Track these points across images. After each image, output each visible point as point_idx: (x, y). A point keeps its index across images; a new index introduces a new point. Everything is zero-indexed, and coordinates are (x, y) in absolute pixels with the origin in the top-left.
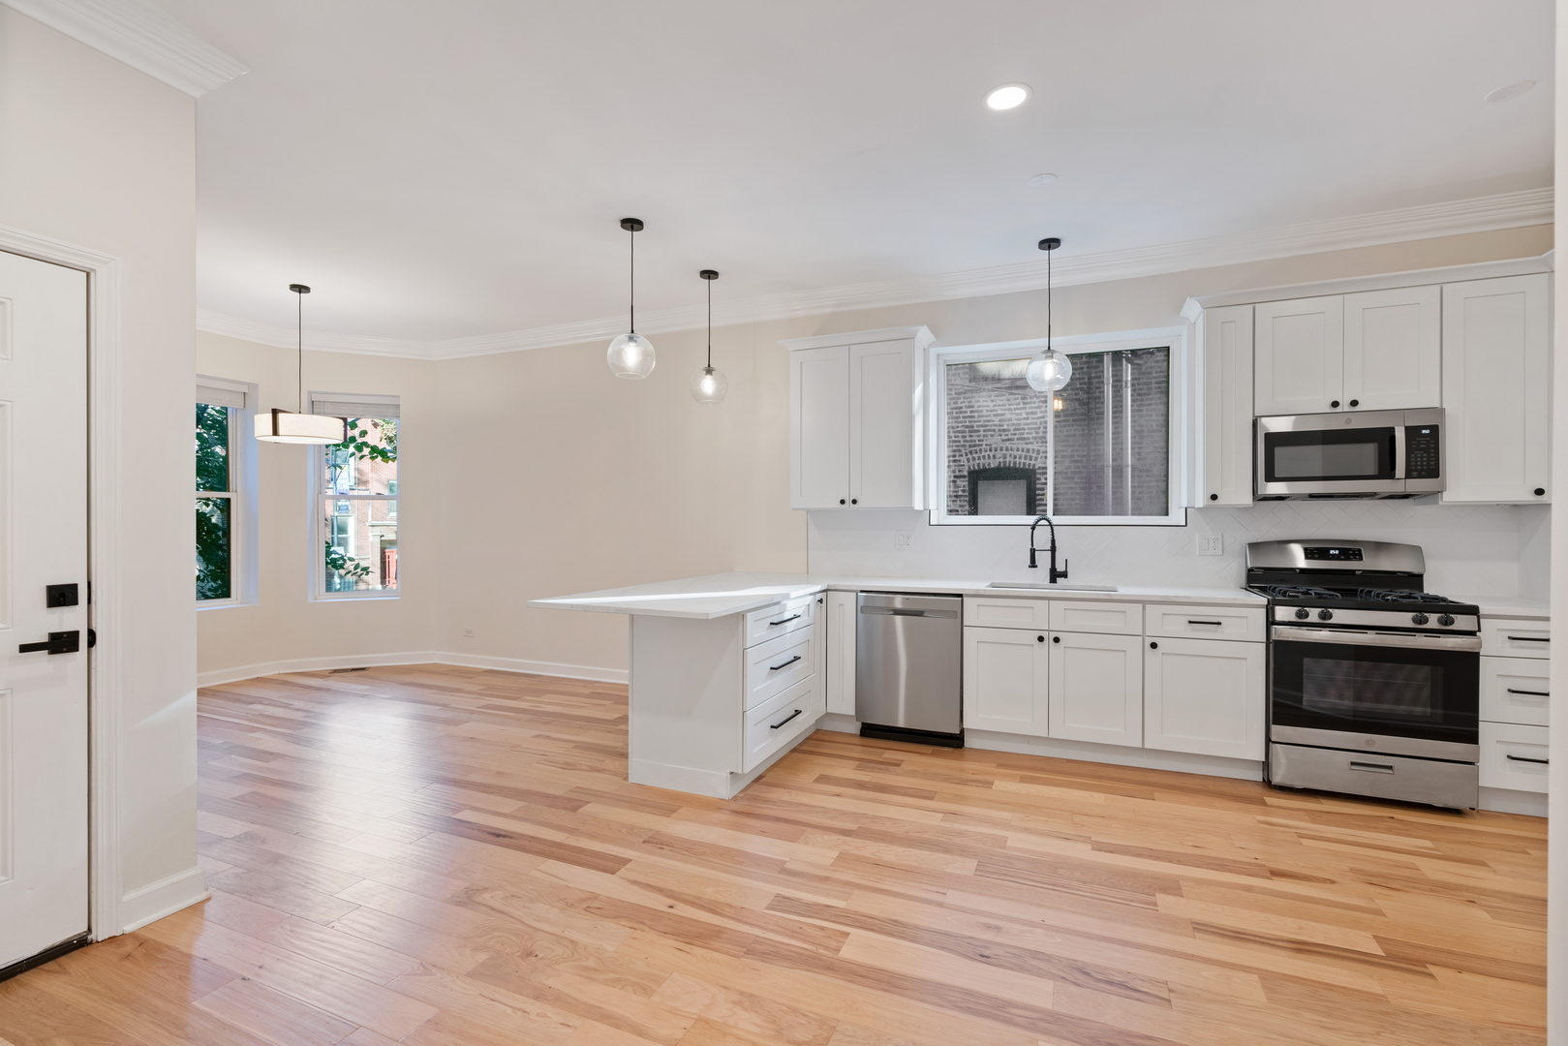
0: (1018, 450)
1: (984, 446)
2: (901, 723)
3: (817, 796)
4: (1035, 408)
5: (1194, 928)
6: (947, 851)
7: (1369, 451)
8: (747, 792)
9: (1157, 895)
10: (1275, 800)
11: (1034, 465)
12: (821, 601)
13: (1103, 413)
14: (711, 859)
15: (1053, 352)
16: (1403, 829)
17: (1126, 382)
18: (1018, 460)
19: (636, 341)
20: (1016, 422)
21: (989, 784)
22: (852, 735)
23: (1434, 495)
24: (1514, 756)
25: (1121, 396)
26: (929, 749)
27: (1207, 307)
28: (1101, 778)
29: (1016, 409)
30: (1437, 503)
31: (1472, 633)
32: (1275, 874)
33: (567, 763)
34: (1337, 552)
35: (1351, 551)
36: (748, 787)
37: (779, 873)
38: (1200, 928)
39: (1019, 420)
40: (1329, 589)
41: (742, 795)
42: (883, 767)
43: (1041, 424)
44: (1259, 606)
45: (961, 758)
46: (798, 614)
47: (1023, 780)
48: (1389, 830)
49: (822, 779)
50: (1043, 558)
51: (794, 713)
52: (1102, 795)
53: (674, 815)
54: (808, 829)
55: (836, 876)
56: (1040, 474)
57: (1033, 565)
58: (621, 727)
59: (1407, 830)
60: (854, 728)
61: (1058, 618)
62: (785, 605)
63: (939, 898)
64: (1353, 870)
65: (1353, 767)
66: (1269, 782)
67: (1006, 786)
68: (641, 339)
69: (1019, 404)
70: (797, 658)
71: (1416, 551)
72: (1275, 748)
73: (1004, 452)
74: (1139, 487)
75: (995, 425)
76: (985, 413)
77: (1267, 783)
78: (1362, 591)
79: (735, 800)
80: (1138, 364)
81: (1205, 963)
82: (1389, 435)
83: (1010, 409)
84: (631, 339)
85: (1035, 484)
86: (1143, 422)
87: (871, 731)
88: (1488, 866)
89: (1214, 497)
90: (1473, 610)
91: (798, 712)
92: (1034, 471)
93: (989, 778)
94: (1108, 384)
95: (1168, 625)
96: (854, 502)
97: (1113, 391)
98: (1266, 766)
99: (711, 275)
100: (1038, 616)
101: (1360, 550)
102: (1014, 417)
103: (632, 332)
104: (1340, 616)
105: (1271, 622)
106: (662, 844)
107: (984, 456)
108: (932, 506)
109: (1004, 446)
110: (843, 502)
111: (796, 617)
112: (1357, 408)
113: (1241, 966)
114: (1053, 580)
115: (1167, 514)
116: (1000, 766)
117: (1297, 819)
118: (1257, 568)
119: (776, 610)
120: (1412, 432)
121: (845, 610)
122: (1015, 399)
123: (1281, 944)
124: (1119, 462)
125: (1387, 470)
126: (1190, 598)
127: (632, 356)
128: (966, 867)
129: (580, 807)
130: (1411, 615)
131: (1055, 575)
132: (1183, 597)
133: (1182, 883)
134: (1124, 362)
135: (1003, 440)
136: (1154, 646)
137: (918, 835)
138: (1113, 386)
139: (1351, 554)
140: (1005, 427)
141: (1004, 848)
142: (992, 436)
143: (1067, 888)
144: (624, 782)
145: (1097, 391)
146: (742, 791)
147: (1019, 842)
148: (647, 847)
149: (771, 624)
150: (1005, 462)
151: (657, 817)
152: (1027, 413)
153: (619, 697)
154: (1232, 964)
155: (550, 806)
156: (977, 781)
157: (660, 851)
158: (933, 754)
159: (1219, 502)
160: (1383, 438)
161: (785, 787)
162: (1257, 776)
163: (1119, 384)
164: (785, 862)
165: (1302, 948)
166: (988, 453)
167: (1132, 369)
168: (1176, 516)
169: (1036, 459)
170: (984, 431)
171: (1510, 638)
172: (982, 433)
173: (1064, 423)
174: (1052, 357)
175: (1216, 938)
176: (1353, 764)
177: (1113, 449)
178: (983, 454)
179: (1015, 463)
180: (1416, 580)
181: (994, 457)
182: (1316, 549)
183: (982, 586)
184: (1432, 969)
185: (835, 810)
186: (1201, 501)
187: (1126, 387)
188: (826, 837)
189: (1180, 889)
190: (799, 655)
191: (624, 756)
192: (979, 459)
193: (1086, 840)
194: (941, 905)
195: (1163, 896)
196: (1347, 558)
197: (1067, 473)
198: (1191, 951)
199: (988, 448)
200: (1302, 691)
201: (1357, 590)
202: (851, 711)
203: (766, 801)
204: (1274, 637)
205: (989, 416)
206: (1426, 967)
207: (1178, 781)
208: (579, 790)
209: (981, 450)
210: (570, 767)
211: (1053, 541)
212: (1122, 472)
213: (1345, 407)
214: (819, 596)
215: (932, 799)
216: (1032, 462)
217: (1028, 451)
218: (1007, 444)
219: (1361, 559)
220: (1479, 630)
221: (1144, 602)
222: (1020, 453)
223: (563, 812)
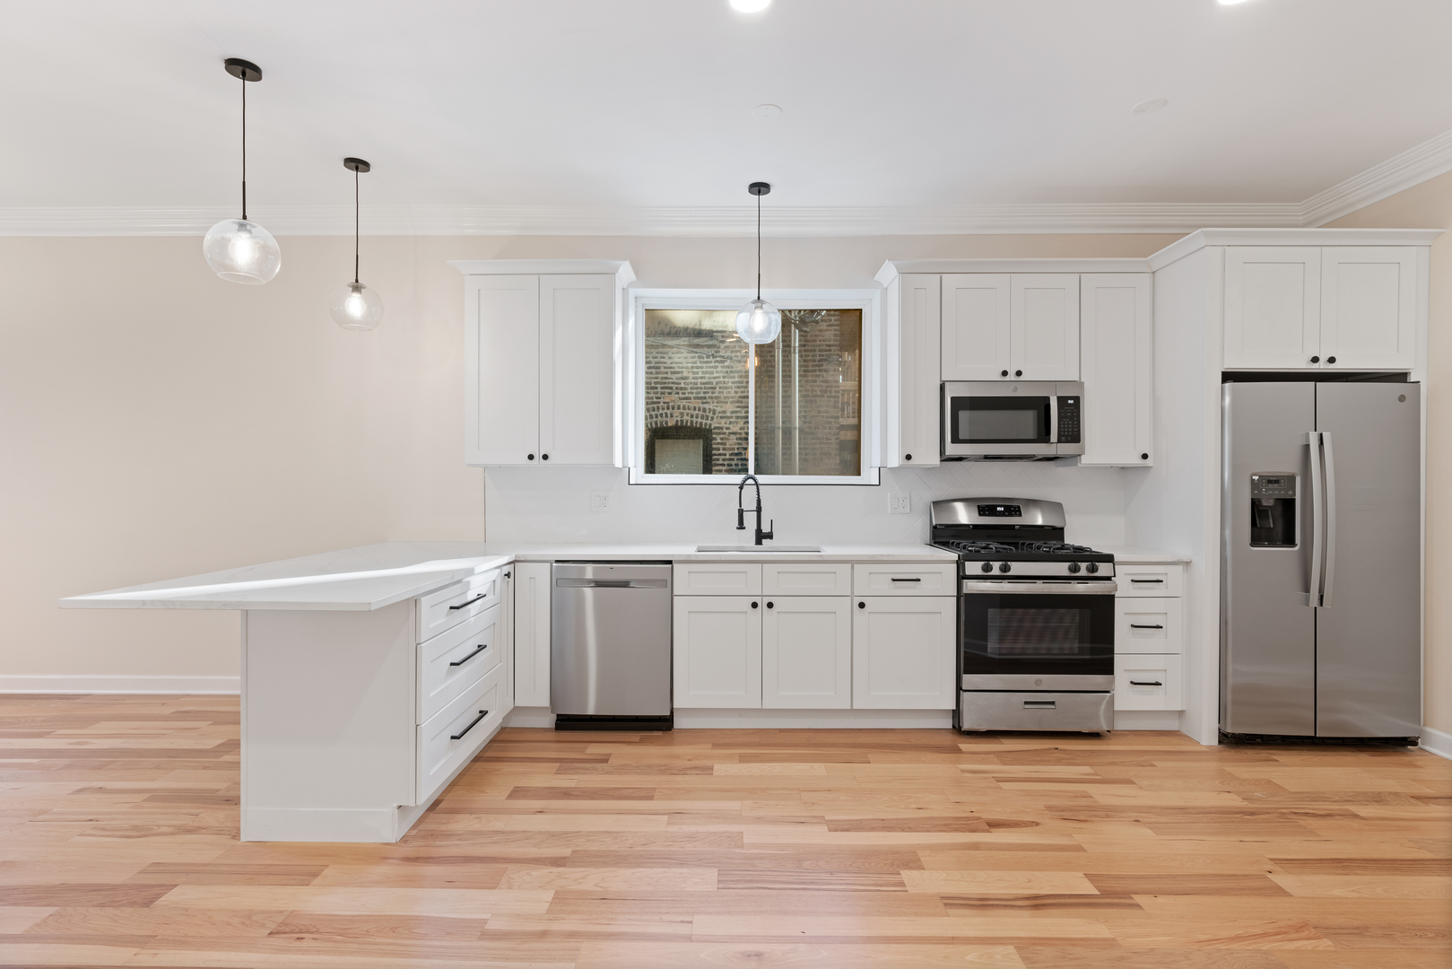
0: (695, 409)
1: (662, 404)
2: (591, 711)
3: (515, 817)
4: (712, 367)
5: (945, 904)
6: (682, 863)
7: (1029, 418)
8: (421, 827)
9: (901, 872)
10: (967, 746)
11: (710, 424)
12: (508, 575)
13: (774, 376)
14: (379, 940)
15: (763, 302)
16: (1068, 759)
17: (795, 348)
18: (694, 419)
19: (250, 232)
20: (693, 381)
21: (708, 770)
22: (545, 730)
23: (1076, 457)
24: (1135, 681)
25: (790, 361)
26: (635, 736)
27: (903, 272)
28: (816, 745)
29: (692, 367)
30: (1076, 465)
31: (1109, 579)
32: (993, 825)
33: (135, 828)
34: (1002, 509)
35: (1013, 509)
36: (421, 820)
37: (480, 939)
38: (952, 902)
39: (696, 378)
40: (1002, 544)
41: (414, 832)
42: (588, 765)
43: (717, 384)
44: (951, 562)
45: (670, 743)
46: (483, 593)
47: (744, 759)
48: (1059, 762)
49: (517, 793)
50: (750, 520)
51: (478, 715)
52: (822, 765)
53: (317, 881)
54: (511, 867)
55: (556, 927)
56: (716, 434)
57: (741, 526)
58: (227, 758)
59: (1071, 759)
60: (548, 721)
61: (772, 582)
62: (468, 583)
63: (684, 930)
64: (1049, 808)
65: (1027, 706)
66: (960, 728)
67: (727, 769)
68: (259, 230)
69: (695, 363)
70: (481, 648)
71: (1057, 507)
72: (965, 696)
73: (681, 410)
74: (805, 449)
75: (673, 383)
76: (662, 370)
77: (957, 729)
78: (1023, 544)
79: (406, 842)
80: (806, 332)
81: (965, 944)
82: (1043, 404)
83: (687, 368)
84: (242, 227)
85: (711, 445)
86: (808, 388)
87: (568, 723)
88: (1134, 783)
89: (909, 457)
90: (1109, 559)
91: (483, 713)
92: (710, 431)
93: (708, 763)
94: (779, 348)
95: (873, 583)
96: (545, 457)
97: (783, 356)
98: (957, 714)
99: (360, 166)
100: (752, 582)
101: (1019, 507)
102: (691, 375)
103: (245, 217)
104: (1017, 568)
105: (962, 577)
106: (300, 932)
107: (661, 415)
108: (631, 464)
109: (682, 404)
110: (531, 457)
111: (480, 597)
112: (1021, 378)
113: (997, 938)
114: (759, 542)
115: (859, 475)
116: (716, 746)
117: (990, 763)
118: (940, 525)
119: (457, 589)
120: (1062, 401)
121: (538, 583)
122: (693, 358)
123: (1020, 903)
124: (788, 425)
125: (1043, 436)
126: (893, 556)
127: (243, 251)
128: (703, 880)
129: (159, 896)
130: (1067, 564)
131: (761, 536)
132: (887, 555)
133: (920, 853)
134: (793, 326)
135: (680, 399)
136: (862, 605)
137: (645, 848)
138: (783, 351)
139: (1013, 511)
140: (683, 385)
141: (742, 846)
142: (670, 393)
143: (816, 883)
144: (234, 842)
145: (769, 355)
146: (414, 827)
147: (758, 836)
148: (277, 941)
149: (451, 608)
150: (682, 421)
151: (289, 890)
152: (703, 372)
153: (225, 714)
154: (991, 939)
155: (102, 905)
156: (696, 768)
157: (298, 944)
158: (642, 742)
159: (912, 462)
160: (1040, 406)
161: (471, 812)
162: (947, 723)
163: (788, 349)
164: (485, 921)
165: (1038, 903)
166: (666, 411)
167: (800, 336)
168: (869, 474)
169: (712, 418)
170: (662, 388)
171: (1132, 581)
172: (659, 390)
173: (739, 385)
174: (761, 307)
175: (967, 911)
176: (1026, 703)
177: (783, 411)
178: (661, 411)
179: (692, 422)
180: (1058, 532)
181: (672, 416)
182: (987, 506)
183: (690, 551)
184: (1138, 899)
185: (540, 833)
186: (895, 460)
187: (794, 352)
188: (535, 873)
189: (920, 860)
190: (483, 644)
191: (233, 801)
192: (657, 416)
193: (819, 820)
194: (689, 939)
195: (908, 872)
196: (1010, 515)
197: (741, 433)
198: (949, 934)
199: (666, 405)
200: (986, 641)
201: (1018, 543)
202: (545, 702)
203: (448, 835)
204: (965, 591)
205: (667, 373)
206: (1132, 898)
207: (885, 739)
208: (157, 867)
209: (658, 408)
210: (141, 832)
211: (759, 501)
212: (790, 433)
213: (1011, 376)
214: (506, 570)
215: (651, 798)
216: (709, 422)
217: (704, 410)
218: (685, 402)
219: (1020, 515)
220: (1115, 576)
221: (853, 562)
222: (697, 412)
223: (128, 910)
